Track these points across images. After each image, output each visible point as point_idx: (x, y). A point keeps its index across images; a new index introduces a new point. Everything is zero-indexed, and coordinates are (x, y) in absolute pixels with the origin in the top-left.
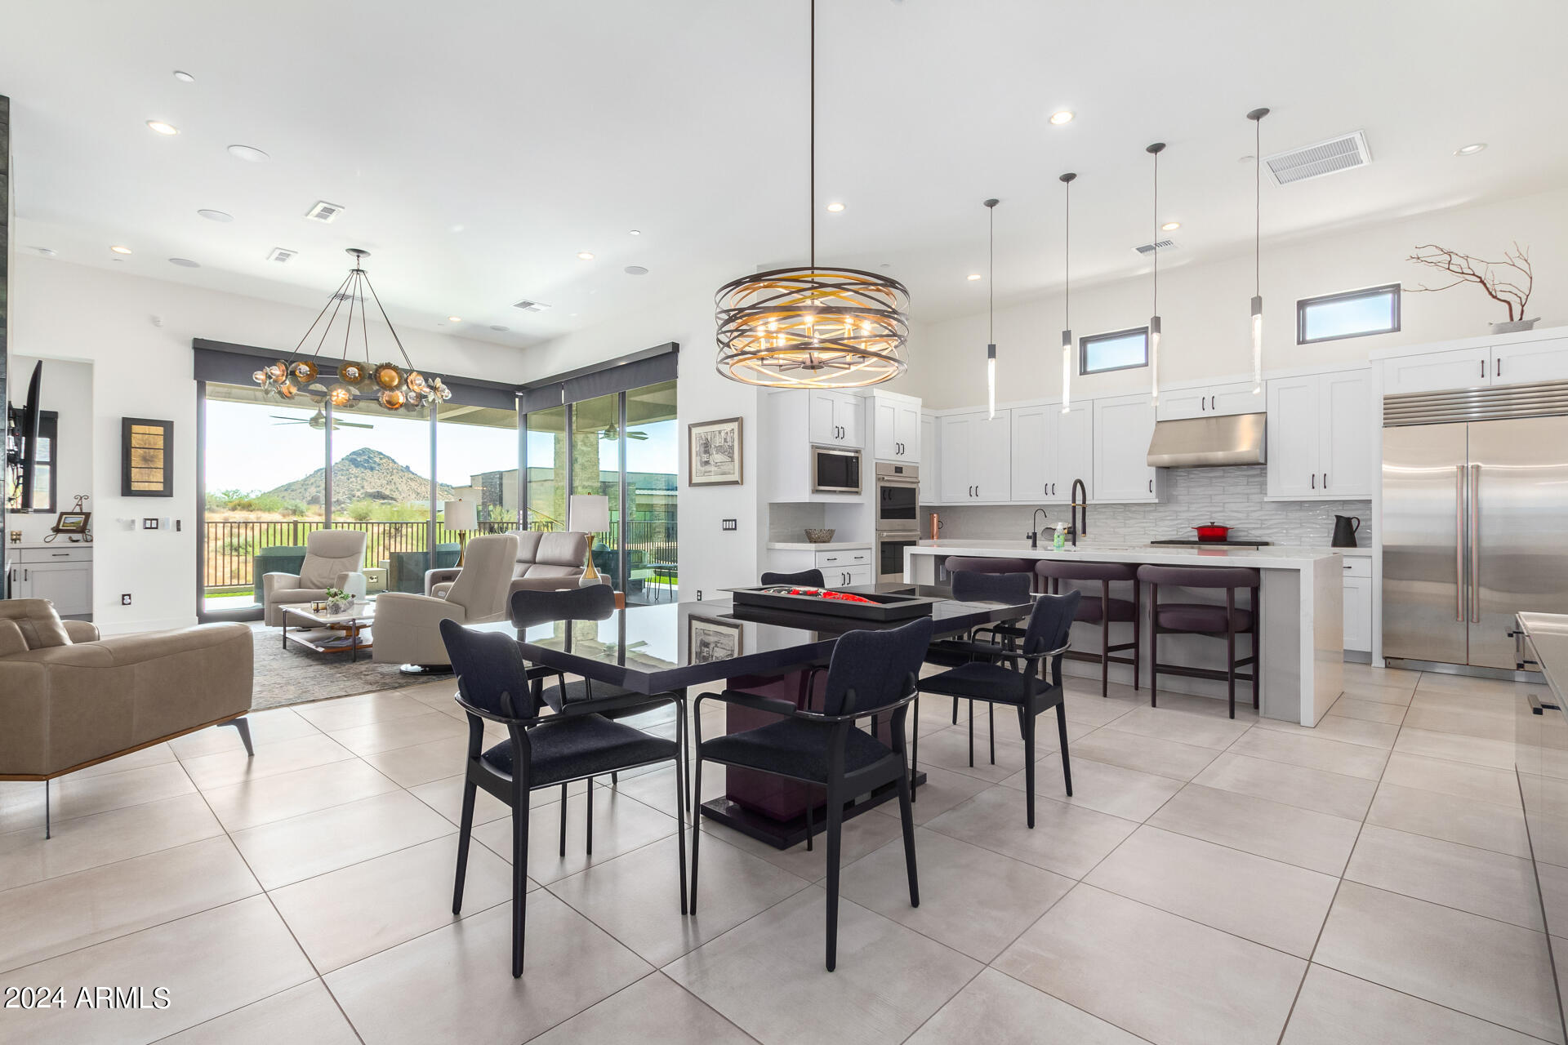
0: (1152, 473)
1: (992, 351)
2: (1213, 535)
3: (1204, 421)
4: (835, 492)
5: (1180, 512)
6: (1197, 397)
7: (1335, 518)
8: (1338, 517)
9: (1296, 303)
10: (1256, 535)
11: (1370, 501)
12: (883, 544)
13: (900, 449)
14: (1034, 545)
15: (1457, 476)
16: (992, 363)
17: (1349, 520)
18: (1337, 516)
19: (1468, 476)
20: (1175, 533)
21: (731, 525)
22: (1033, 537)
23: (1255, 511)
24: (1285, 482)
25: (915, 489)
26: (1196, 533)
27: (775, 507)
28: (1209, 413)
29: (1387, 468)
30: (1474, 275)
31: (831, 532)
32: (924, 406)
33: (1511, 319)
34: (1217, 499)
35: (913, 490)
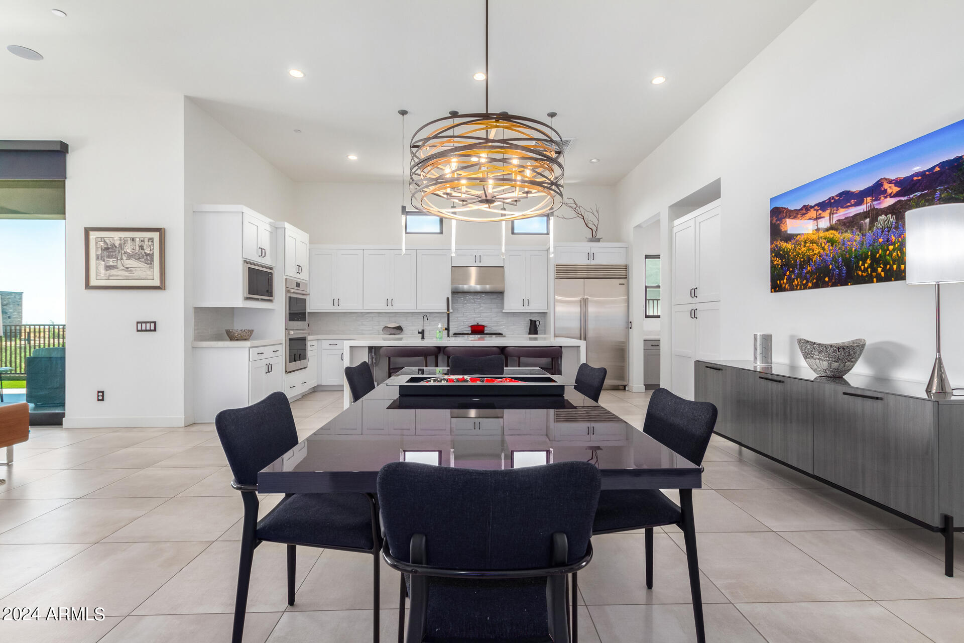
0: (449, 294)
2: (478, 330)
3: (476, 268)
4: (257, 299)
6: (472, 255)
7: (529, 321)
11: (545, 313)
12: (290, 340)
13: (300, 270)
14: (423, 338)
15: (581, 302)
17: (535, 321)
18: (531, 320)
19: (584, 303)
20: (461, 329)
21: (148, 327)
22: (422, 333)
24: (512, 303)
25: (305, 299)
26: (470, 329)
27: (199, 311)
28: (478, 264)
30: (581, 215)
31: (251, 332)
33: (593, 236)
34: (477, 311)
35: (305, 300)
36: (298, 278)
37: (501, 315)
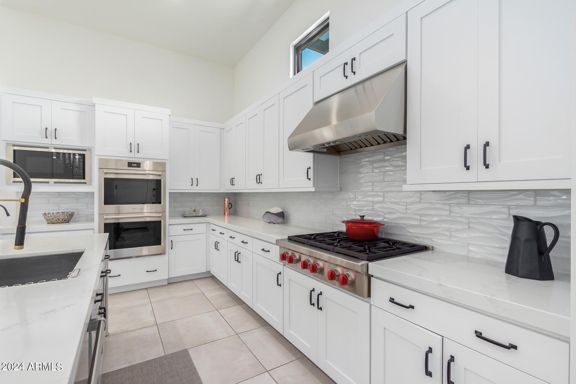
0: (305, 158)
6: (341, 64)
7: (512, 218)
8: (517, 219)
13: (136, 147)
28: (351, 80)
35: (160, 181)
36: (134, 157)
37: (419, 200)
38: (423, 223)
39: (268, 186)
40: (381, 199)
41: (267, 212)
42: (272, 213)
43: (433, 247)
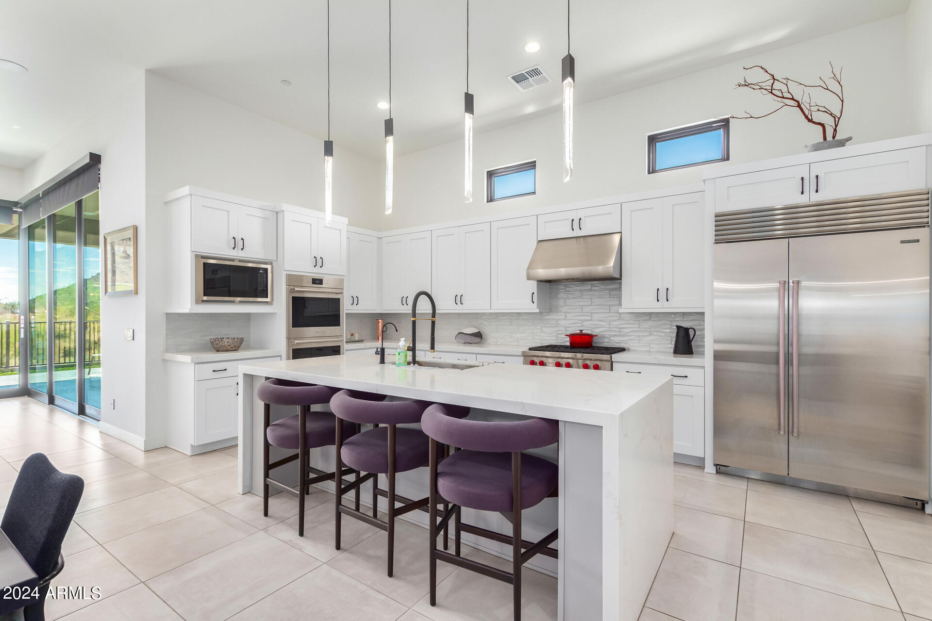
0: (533, 286)
1: (329, 149)
2: (582, 341)
3: (574, 240)
4: (230, 302)
5: (559, 320)
6: (568, 219)
7: (675, 327)
8: (678, 327)
9: (647, 138)
10: (615, 342)
11: (703, 314)
13: (318, 262)
14: (383, 362)
15: (780, 291)
16: (329, 160)
17: (687, 330)
19: (789, 290)
20: (555, 338)
22: (381, 354)
23: (614, 320)
24: (636, 296)
26: (568, 339)
27: (171, 317)
28: (577, 233)
29: (717, 285)
30: (793, 99)
32: (349, 224)
33: (825, 138)
34: (587, 309)
35: (338, 300)
36: (317, 273)
37: (619, 318)
38: (621, 333)
39: (469, 306)
40: (589, 318)
41: (460, 333)
42: (466, 334)
43: (629, 348)
